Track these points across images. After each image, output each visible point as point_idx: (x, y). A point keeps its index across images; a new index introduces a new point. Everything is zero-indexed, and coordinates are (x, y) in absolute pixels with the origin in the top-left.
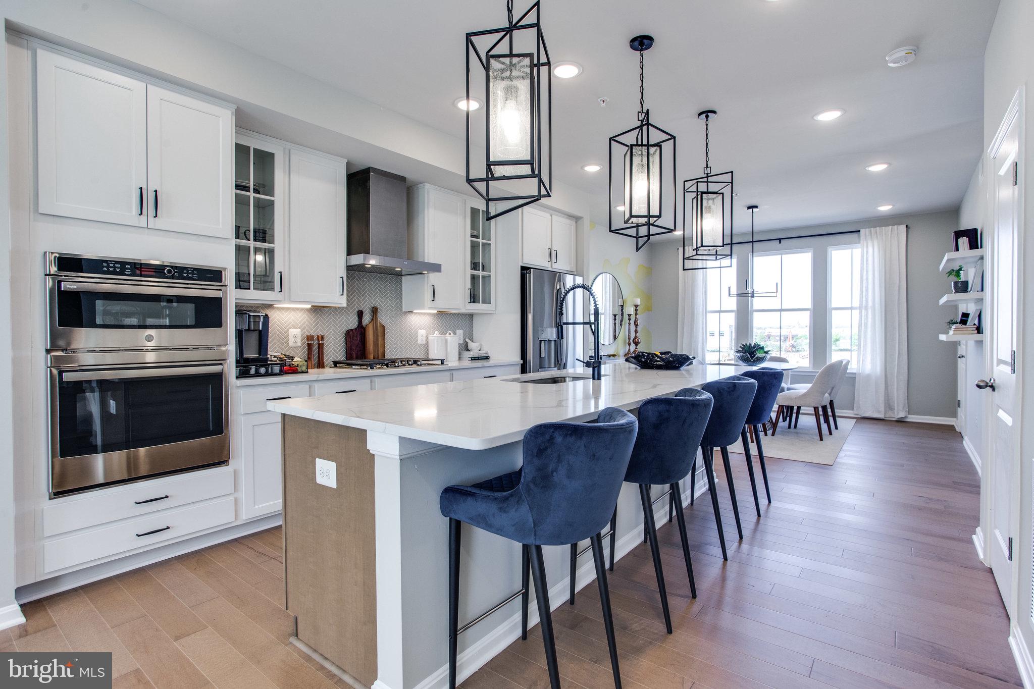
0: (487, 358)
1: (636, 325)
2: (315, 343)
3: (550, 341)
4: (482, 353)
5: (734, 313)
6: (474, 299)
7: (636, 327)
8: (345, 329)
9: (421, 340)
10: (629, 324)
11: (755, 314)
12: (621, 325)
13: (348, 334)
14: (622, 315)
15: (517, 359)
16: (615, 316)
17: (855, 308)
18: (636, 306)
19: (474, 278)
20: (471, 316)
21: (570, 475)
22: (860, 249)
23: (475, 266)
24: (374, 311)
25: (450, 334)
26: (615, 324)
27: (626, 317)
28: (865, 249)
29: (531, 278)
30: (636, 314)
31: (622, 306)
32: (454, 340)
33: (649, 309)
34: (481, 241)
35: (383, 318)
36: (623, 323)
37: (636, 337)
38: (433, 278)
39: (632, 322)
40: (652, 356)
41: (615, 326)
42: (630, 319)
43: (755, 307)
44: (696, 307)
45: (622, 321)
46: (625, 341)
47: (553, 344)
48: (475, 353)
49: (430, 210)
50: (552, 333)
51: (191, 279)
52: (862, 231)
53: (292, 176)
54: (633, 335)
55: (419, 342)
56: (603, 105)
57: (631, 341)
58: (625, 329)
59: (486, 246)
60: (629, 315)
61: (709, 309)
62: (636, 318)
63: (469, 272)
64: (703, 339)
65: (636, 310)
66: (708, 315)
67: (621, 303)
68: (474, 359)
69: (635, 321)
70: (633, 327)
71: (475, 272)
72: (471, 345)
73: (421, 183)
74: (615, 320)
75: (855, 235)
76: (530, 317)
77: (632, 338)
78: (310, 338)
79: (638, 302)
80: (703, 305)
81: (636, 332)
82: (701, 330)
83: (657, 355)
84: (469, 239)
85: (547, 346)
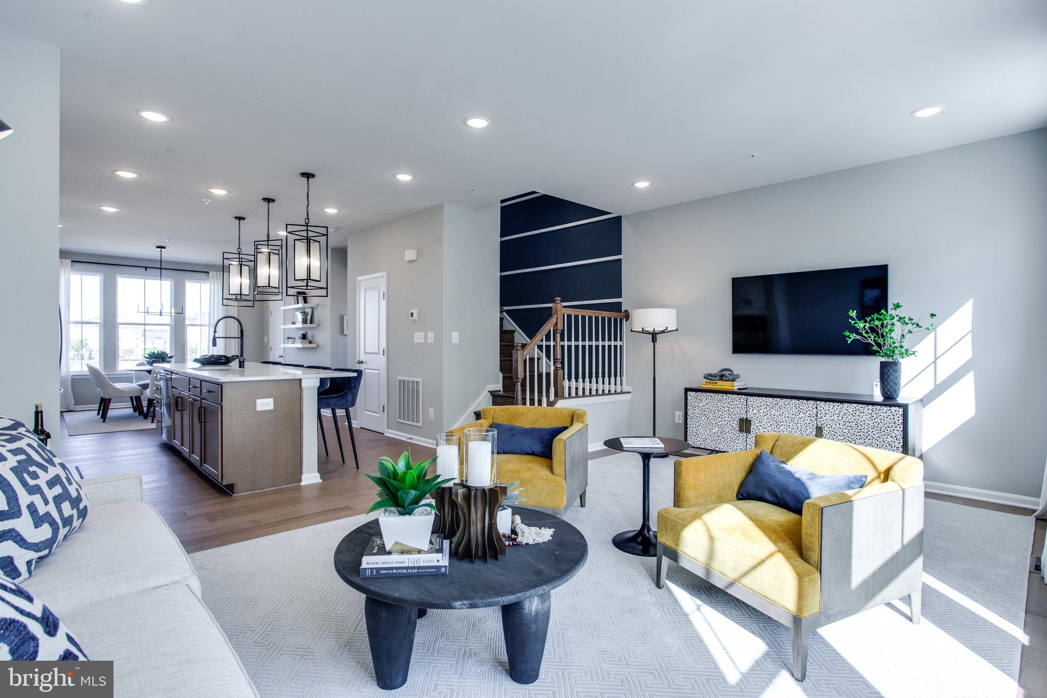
17: (205, 325)
22: (209, 285)
28: (213, 285)
52: (211, 273)
75: (204, 275)
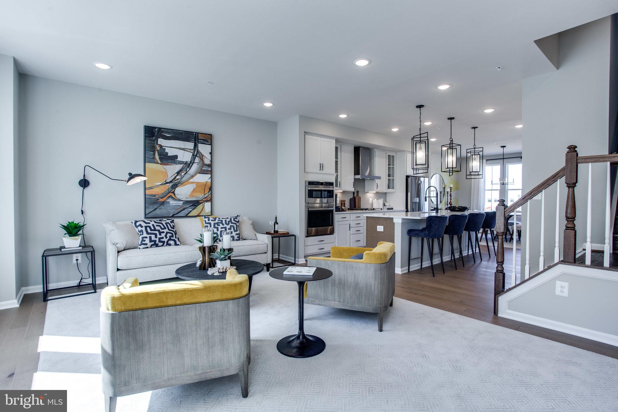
0: (392, 209)
1: (451, 196)
2: (343, 202)
3: (416, 203)
4: (390, 207)
5: (499, 191)
6: (389, 188)
7: (451, 197)
8: (350, 198)
9: (370, 202)
10: (448, 196)
11: (509, 191)
12: (444, 196)
13: (351, 199)
14: (444, 192)
15: (404, 209)
16: (441, 192)
18: (451, 188)
19: (389, 180)
20: (386, 193)
21: (435, 225)
23: (389, 176)
24: (358, 192)
25: (380, 200)
26: (441, 196)
27: (446, 193)
29: (409, 179)
30: (451, 191)
31: (444, 188)
32: (381, 201)
33: (457, 189)
34: (391, 166)
35: (360, 195)
36: (445, 195)
37: (450, 202)
38: (377, 181)
39: (449, 195)
40: (455, 207)
41: (441, 197)
42: (448, 194)
43: (509, 188)
44: (480, 188)
45: (444, 194)
46: (445, 203)
47: (417, 204)
48: (388, 207)
49: (376, 158)
50: (417, 200)
51: (328, 185)
53: (342, 152)
54: (449, 201)
55: (370, 203)
56: (439, 128)
57: (448, 203)
58: (445, 198)
59: (393, 168)
60: (448, 192)
61: (486, 189)
62: (451, 193)
63: (388, 178)
64: (483, 202)
65: (451, 190)
66: (486, 192)
67: (443, 186)
68: (388, 209)
69: (450, 195)
70: (449, 197)
71: (389, 178)
72: (386, 204)
73: (373, 149)
74: (441, 194)
76: (409, 194)
77: (449, 202)
78: (341, 201)
79: (452, 186)
80: (483, 187)
81: (451, 199)
82: (482, 198)
83: (456, 207)
84: (387, 166)
85: (415, 205)
